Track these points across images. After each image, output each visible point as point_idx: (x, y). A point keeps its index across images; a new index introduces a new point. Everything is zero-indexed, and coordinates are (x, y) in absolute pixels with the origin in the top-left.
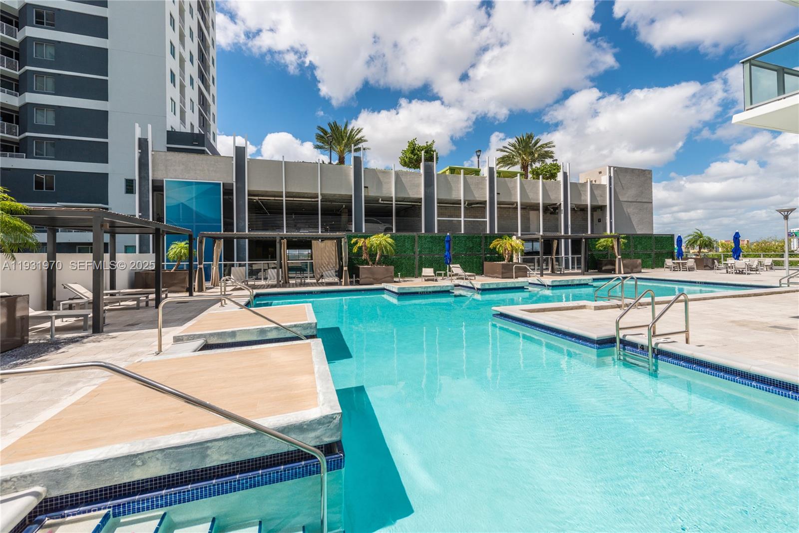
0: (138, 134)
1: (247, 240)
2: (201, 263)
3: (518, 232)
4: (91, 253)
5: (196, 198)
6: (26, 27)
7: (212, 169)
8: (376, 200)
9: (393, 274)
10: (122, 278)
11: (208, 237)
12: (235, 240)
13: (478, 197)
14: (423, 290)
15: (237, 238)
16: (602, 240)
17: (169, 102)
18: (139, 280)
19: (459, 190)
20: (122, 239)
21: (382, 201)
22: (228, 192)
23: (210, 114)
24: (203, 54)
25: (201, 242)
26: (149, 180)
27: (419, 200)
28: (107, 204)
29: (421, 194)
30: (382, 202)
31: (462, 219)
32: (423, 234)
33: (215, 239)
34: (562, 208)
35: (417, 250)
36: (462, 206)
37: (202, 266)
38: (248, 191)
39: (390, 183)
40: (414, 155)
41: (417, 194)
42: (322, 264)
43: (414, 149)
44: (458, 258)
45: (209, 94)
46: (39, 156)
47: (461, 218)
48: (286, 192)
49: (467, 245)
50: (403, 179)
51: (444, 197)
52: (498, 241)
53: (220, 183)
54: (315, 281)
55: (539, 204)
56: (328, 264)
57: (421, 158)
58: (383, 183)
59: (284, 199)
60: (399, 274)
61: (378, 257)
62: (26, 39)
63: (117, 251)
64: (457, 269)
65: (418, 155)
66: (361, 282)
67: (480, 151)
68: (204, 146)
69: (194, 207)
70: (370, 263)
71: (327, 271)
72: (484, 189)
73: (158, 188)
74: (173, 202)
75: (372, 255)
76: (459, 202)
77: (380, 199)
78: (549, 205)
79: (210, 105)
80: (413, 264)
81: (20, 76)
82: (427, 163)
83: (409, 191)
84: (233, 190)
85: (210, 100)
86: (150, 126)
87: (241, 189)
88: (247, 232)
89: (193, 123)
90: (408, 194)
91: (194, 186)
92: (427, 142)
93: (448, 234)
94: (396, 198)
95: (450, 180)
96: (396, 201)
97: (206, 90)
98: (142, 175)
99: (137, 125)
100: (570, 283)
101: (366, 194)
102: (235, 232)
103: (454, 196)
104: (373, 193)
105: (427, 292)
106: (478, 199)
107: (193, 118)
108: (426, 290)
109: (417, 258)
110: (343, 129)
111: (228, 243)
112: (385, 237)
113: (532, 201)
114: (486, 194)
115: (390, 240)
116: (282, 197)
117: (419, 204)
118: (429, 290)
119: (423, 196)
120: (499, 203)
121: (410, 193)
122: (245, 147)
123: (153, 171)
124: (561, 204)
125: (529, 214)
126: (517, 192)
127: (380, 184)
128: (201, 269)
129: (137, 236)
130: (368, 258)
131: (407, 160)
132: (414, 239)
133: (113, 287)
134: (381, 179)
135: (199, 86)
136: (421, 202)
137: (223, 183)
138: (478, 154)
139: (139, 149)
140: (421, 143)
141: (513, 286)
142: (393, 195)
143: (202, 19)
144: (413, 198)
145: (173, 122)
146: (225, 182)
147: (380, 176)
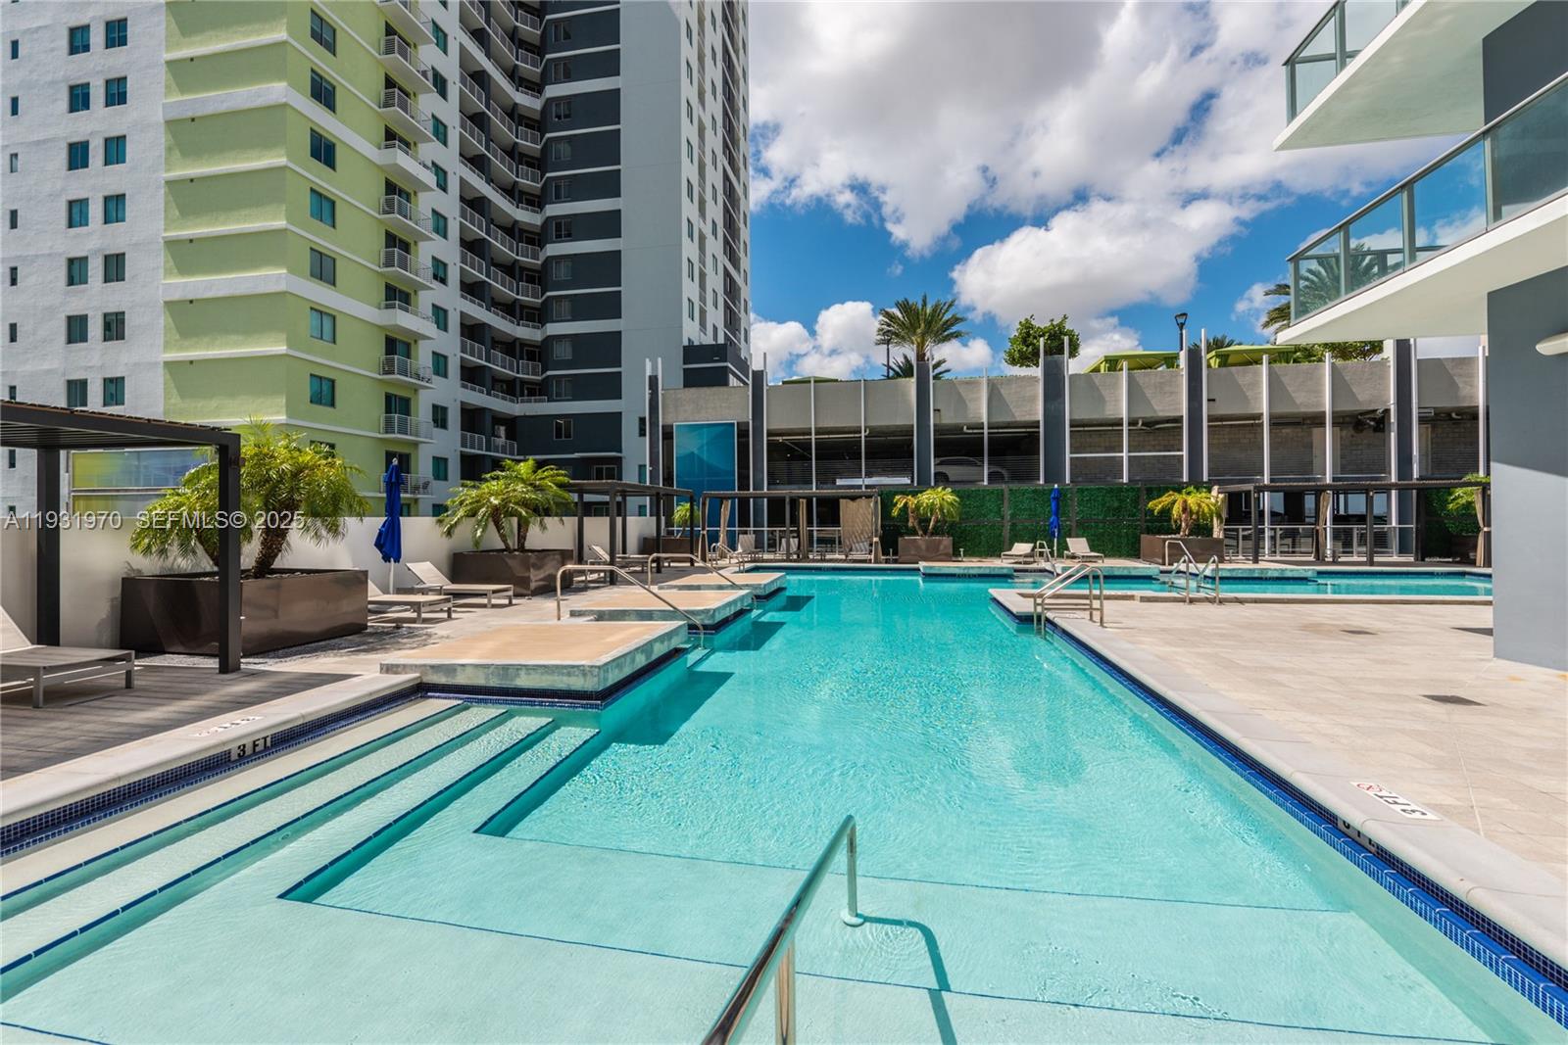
0: (648, 373)
1: (765, 500)
2: (703, 529)
3: (1263, 475)
4: (607, 515)
5: (707, 444)
6: (548, 245)
7: (724, 405)
8: (958, 429)
9: (951, 551)
10: (632, 542)
11: (713, 498)
12: (751, 500)
13: (1161, 409)
14: (962, 572)
15: (754, 498)
16: (1459, 492)
17: (685, 304)
18: (648, 545)
19: (1118, 401)
20: (633, 502)
21: (968, 428)
22: (743, 433)
23: (740, 302)
24: (731, 215)
25: (704, 504)
26: (658, 426)
27: (1036, 424)
28: (620, 451)
29: (1037, 414)
30: (971, 431)
31: (1125, 454)
32: (1040, 485)
33: (722, 499)
34: (1393, 419)
35: (1008, 512)
36: (1125, 428)
37: (705, 532)
38: (768, 430)
39: (978, 399)
40: (1028, 346)
41: (1030, 415)
42: (853, 533)
43: (1028, 334)
44: (1087, 527)
45: (739, 271)
46: (559, 398)
47: (1122, 452)
48: (816, 428)
49: (1108, 504)
50: (1002, 391)
51: (1086, 414)
52: (1170, 495)
53: (733, 424)
54: (843, 557)
55: (1324, 413)
56: (862, 533)
57: (1039, 350)
58: (967, 402)
59: (813, 437)
60: (962, 550)
61: (932, 523)
62: (549, 259)
63: (628, 513)
64: (1078, 545)
65: (1034, 345)
66: (900, 560)
67: (1185, 314)
68: (726, 361)
69: (705, 457)
70: (920, 532)
71: (858, 542)
72: (1176, 393)
73: (668, 435)
74: (683, 452)
75: (924, 521)
76: (1119, 423)
77: (965, 428)
78: (1361, 414)
79: (740, 289)
80: (1000, 535)
81: (543, 303)
82: (1049, 358)
83: (1013, 410)
84: (748, 431)
85: (739, 280)
86: (660, 360)
87: (758, 428)
88: (765, 490)
89: (716, 324)
90: (1013, 415)
91: (705, 430)
92: (1052, 320)
93: (1056, 486)
94: (989, 423)
95: (1098, 384)
96: (989, 428)
97: (735, 268)
98: (653, 420)
99: (647, 360)
100: (1256, 575)
101: (938, 422)
102: (751, 490)
103: (1109, 413)
104: (948, 419)
105: (969, 576)
106: (1161, 414)
107: (716, 317)
108: (966, 572)
109: (1008, 526)
110: (920, 307)
111: (744, 503)
112: (944, 492)
113: (1303, 410)
114: (1181, 403)
115: (950, 498)
116: (810, 434)
117: (1036, 430)
118: (972, 572)
119: (1040, 417)
120: (1210, 419)
121: (1016, 414)
122: (762, 371)
123: (663, 414)
124: (1387, 411)
125: (1310, 435)
126: (1261, 393)
127: (961, 403)
128: (704, 535)
129: (648, 498)
130: (915, 524)
131: (1017, 355)
132: (1003, 495)
133: (624, 552)
134: (963, 394)
135: (724, 266)
136: (1038, 427)
137: (738, 423)
138: (1181, 320)
139: (650, 389)
140: (1041, 323)
141: (1125, 573)
142: (985, 420)
143: (729, 163)
144: (1020, 422)
145: (691, 332)
146: (740, 421)
147: (962, 390)
